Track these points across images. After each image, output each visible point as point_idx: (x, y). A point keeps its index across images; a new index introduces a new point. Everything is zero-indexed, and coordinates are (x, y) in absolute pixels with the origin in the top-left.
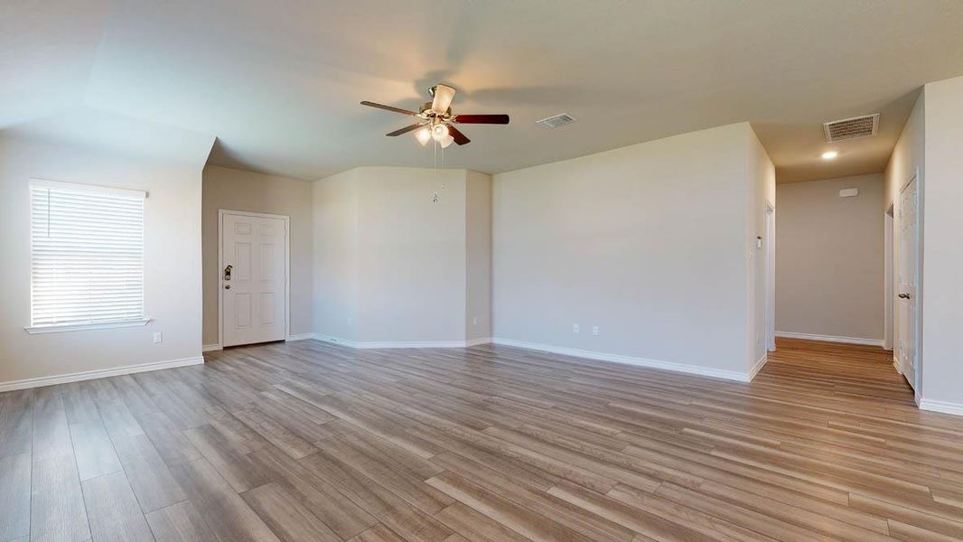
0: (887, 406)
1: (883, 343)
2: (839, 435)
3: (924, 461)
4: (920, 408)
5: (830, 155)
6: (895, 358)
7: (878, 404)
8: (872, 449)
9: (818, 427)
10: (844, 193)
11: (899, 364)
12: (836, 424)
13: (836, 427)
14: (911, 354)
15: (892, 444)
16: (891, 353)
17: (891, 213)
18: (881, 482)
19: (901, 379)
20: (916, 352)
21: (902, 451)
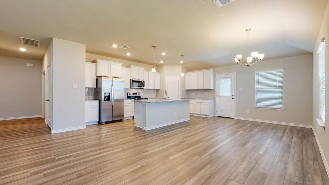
0: (43, 136)
1: (41, 116)
2: (26, 152)
3: (53, 149)
4: (52, 133)
5: (23, 49)
6: (45, 120)
7: (40, 136)
8: (39, 152)
9: (17, 152)
10: (28, 65)
11: (46, 122)
12: (25, 148)
13: (25, 149)
14: (50, 118)
15: (44, 147)
16: (44, 119)
17: (44, 74)
18: (41, 161)
19: (47, 126)
20: (51, 117)
21: (47, 148)
